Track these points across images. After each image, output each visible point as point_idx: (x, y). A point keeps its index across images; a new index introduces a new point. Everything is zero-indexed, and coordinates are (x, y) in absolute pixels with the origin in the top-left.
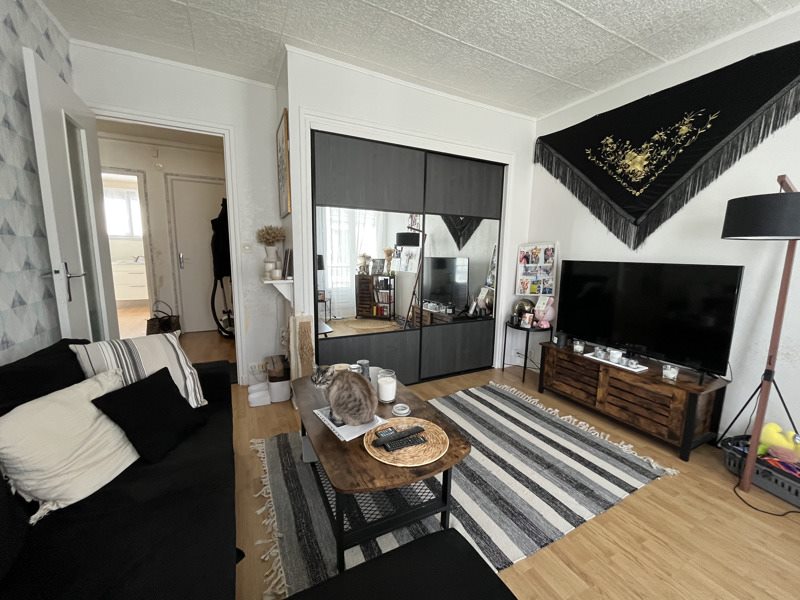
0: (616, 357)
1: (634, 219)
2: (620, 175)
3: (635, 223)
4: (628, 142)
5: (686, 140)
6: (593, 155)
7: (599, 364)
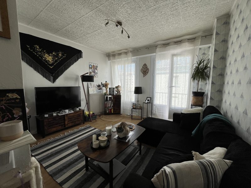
0: (67, 111)
1: (51, 75)
2: (44, 60)
3: (52, 76)
4: (45, 51)
5: (61, 58)
6: (31, 49)
7: (64, 115)
